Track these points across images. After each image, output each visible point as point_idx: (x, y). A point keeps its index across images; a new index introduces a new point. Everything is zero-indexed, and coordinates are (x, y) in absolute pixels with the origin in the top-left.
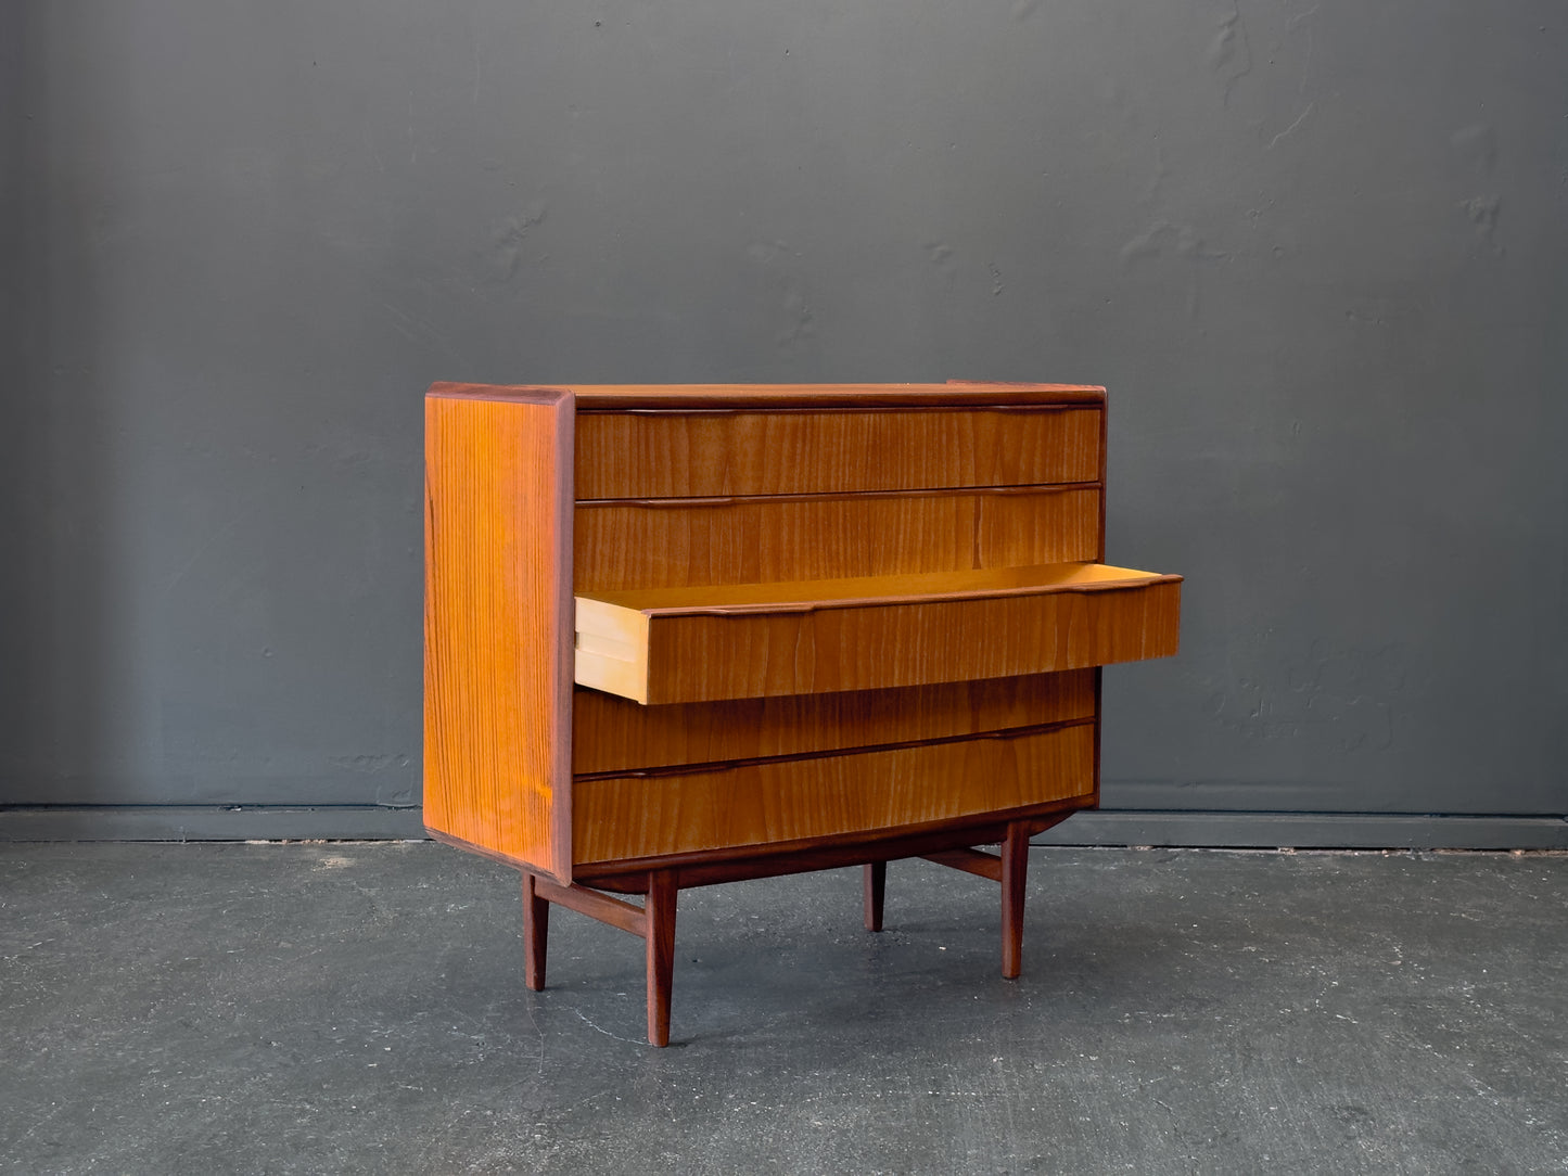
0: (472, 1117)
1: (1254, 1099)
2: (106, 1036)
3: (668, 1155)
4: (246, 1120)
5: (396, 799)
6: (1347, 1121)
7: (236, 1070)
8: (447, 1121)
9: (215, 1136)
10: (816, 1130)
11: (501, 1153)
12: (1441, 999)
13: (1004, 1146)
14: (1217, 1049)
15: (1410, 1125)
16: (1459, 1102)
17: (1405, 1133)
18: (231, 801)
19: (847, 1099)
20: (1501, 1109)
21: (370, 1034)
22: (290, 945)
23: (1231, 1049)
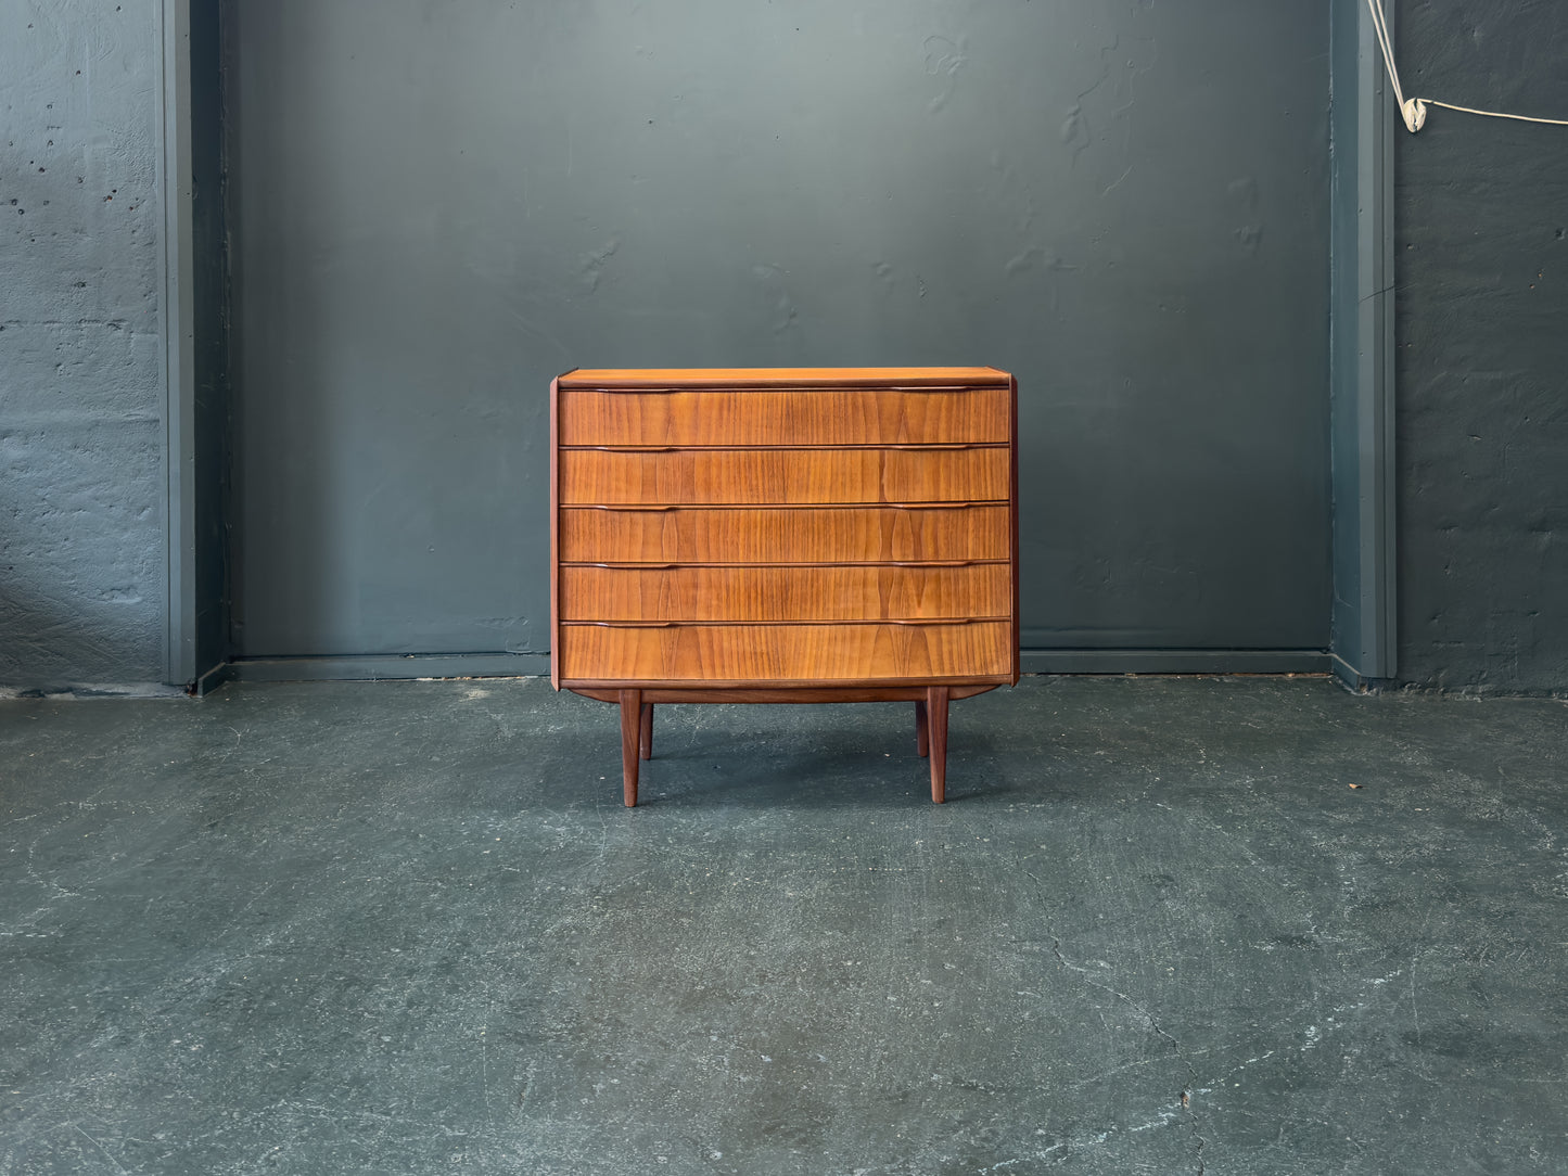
0: (551, 891)
1: (1095, 871)
2: (307, 831)
4: (396, 895)
5: (519, 648)
6: (1158, 886)
7: (393, 856)
8: (534, 896)
9: (374, 907)
12: (1230, 790)
13: (919, 910)
14: (1072, 831)
15: (1203, 888)
16: (1238, 870)
17: (1199, 895)
18: (408, 651)
19: (812, 874)
20: (1266, 875)
21: (487, 828)
22: (438, 759)
23: (1082, 831)
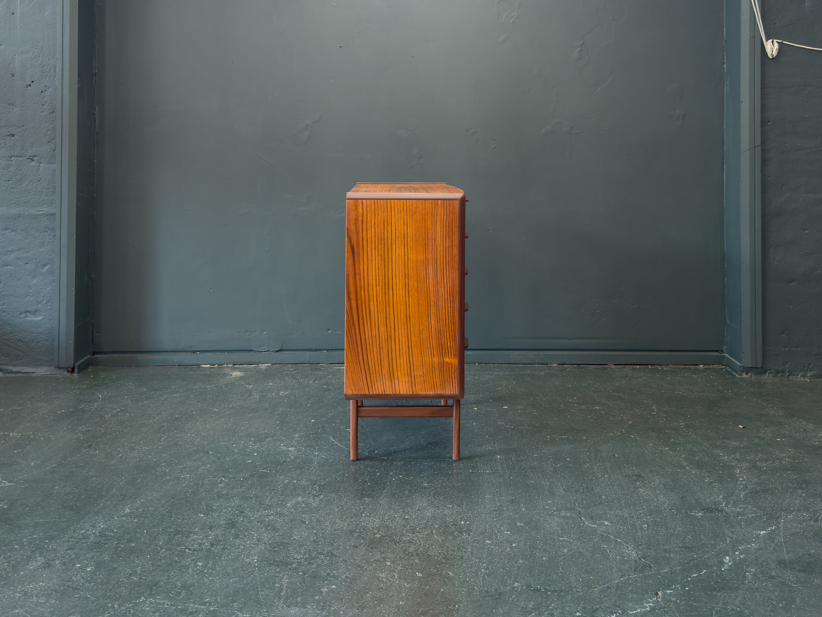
0: (288, 483)
1: (598, 472)
2: (144, 449)
3: (366, 499)
4: (199, 485)
5: (261, 348)
7: (195, 464)
8: (279, 485)
9: (186, 492)
10: (425, 488)
11: (300, 499)
12: (672, 429)
13: (500, 494)
14: (584, 451)
15: (660, 482)
16: (679, 472)
17: (658, 485)
18: (196, 350)
19: (438, 474)
20: (695, 475)
21: (248, 448)
22: (217, 410)
23: (589, 451)
